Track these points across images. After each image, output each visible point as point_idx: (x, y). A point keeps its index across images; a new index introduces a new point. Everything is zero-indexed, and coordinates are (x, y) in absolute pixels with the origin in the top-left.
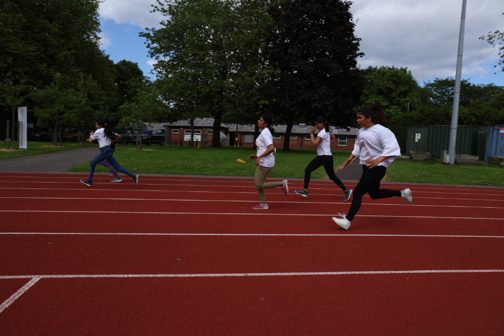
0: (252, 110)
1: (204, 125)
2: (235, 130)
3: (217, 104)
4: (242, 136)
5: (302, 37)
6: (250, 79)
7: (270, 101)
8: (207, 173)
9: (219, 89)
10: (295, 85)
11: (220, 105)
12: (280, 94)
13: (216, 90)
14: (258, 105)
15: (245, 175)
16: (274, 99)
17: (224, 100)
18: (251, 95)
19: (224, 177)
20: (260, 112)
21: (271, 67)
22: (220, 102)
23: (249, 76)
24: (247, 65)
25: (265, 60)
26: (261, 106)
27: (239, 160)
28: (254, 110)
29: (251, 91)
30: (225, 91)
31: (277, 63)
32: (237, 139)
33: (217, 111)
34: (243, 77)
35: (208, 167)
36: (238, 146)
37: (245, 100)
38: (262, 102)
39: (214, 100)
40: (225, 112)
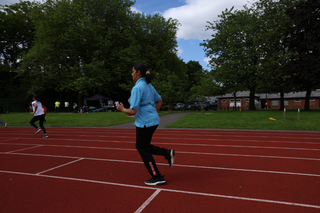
1: (243, 96)
2: (265, 98)
3: (252, 81)
4: (270, 101)
5: (316, 26)
6: (274, 62)
7: (291, 76)
8: (248, 128)
9: (252, 72)
10: (312, 62)
12: (299, 69)
13: (251, 72)
14: (282, 79)
15: (276, 129)
16: (295, 74)
17: (257, 78)
18: (276, 73)
19: (260, 130)
20: (284, 84)
21: (290, 51)
22: (254, 80)
23: (274, 60)
24: (272, 52)
25: (285, 47)
26: (285, 80)
27: (271, 118)
28: (279, 83)
29: (276, 70)
30: (257, 72)
31: (295, 48)
32: (266, 104)
33: (252, 86)
34: (269, 61)
35: (248, 124)
36: (268, 108)
37: (272, 77)
38: (286, 76)
39: (250, 79)
40: (257, 86)
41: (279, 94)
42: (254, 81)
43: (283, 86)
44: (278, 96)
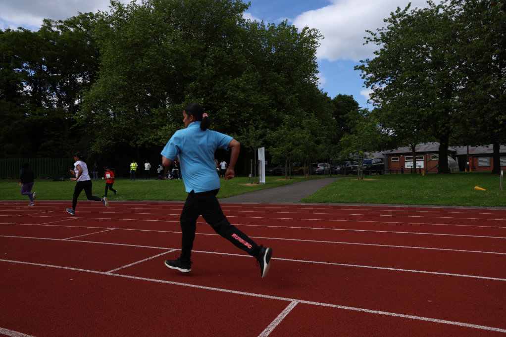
0: (488, 128)
1: (427, 150)
2: (466, 153)
3: (443, 126)
4: (475, 159)
6: (483, 92)
8: (438, 203)
9: (444, 110)
11: (447, 127)
13: (441, 111)
14: (496, 122)
15: (486, 205)
17: (451, 121)
18: (486, 111)
19: (459, 208)
20: (500, 129)
22: (446, 123)
23: (482, 90)
24: (478, 77)
26: (501, 122)
27: (477, 188)
28: (491, 127)
29: (485, 106)
30: (451, 111)
32: (468, 163)
33: (444, 134)
34: (473, 92)
35: (438, 196)
36: (471, 171)
37: (479, 118)
38: (503, 117)
39: (439, 122)
40: (452, 134)
41: (491, 146)
42: (446, 125)
43: (498, 132)
44: (489, 149)
